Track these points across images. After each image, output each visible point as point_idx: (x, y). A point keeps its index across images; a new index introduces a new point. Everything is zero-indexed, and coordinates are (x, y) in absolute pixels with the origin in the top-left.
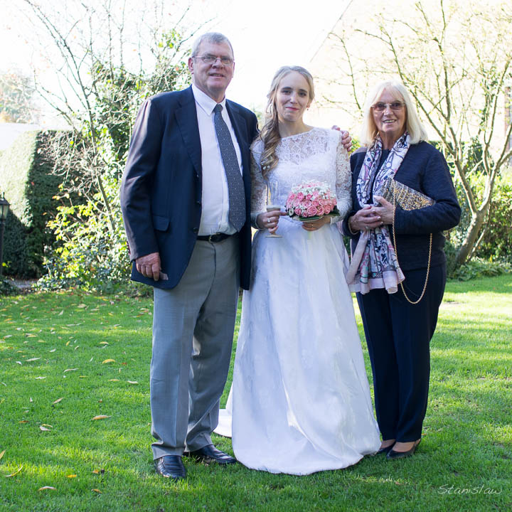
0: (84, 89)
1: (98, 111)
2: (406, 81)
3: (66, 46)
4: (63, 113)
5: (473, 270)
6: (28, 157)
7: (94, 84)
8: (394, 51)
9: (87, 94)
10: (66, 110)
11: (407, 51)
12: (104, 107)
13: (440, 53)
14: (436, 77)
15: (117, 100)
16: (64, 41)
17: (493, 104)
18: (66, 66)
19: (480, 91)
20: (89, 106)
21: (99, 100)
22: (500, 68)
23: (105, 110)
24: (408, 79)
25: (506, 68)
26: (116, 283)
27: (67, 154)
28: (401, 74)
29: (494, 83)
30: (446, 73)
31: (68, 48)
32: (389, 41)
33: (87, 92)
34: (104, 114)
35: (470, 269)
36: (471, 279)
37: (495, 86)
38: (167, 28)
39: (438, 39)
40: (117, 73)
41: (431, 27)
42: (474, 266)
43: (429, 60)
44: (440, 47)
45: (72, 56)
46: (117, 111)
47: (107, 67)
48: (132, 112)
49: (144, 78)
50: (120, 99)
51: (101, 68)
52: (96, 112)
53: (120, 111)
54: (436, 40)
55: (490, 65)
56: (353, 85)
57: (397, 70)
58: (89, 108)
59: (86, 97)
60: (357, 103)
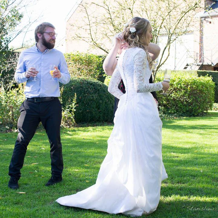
8: (110, 13)
13: (132, 15)
25: (162, 23)
28: (113, 25)
29: (155, 30)
32: (108, 9)
41: (127, 3)
44: (132, 12)
54: (130, 9)
56: (90, 30)
57: (111, 23)
60: (92, 38)
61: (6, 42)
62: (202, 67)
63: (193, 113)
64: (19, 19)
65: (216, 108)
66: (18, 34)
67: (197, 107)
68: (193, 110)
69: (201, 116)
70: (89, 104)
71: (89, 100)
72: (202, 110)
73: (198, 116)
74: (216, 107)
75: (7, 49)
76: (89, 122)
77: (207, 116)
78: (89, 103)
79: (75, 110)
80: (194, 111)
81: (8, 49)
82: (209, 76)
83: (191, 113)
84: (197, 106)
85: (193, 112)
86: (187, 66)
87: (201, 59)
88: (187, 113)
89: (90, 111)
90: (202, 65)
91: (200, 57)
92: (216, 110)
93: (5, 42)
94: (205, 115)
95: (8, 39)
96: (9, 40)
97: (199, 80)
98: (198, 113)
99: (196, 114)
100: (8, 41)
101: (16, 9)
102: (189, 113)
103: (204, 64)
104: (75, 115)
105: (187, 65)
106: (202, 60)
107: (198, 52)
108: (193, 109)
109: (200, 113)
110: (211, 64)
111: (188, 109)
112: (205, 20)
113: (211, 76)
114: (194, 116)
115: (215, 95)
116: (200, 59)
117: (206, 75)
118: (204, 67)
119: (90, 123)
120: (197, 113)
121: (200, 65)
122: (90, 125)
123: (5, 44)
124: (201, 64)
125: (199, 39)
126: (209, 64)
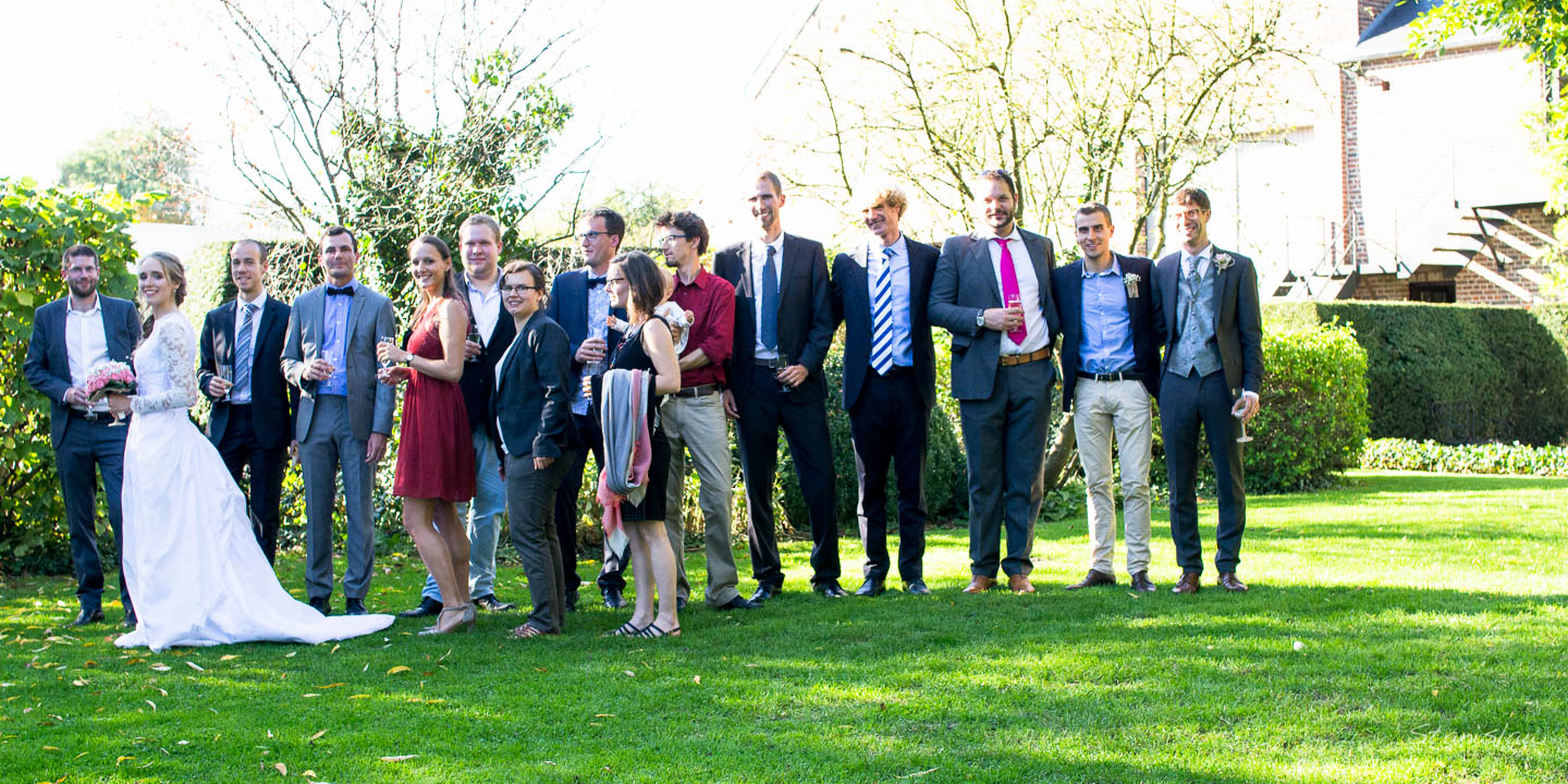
0: (325, 161)
1: (353, 206)
2: (938, 145)
3: (292, 81)
4: (286, 210)
5: (1071, 500)
6: (211, 293)
7: (346, 154)
8: (914, 88)
9: (332, 174)
10: (290, 202)
11: (939, 89)
12: (364, 198)
13: (1002, 93)
14: (995, 134)
15: (394, 186)
16: (290, 72)
17: (1103, 186)
18: (290, 121)
19: (1078, 163)
20: (336, 195)
21: (356, 184)
22: (1115, 121)
23: (368, 203)
24: (943, 142)
25: (1126, 120)
26: (391, 535)
27: (291, 287)
28: (929, 132)
29: (1106, 145)
30: (1013, 129)
31: (298, 87)
32: (906, 71)
33: (333, 169)
34: (365, 211)
35: (1065, 499)
36: (1067, 516)
37: (1106, 152)
38: (485, 47)
39: (997, 65)
40: (390, 132)
41: (984, 44)
42: (1073, 493)
43: (983, 103)
44: (1002, 81)
45: (305, 101)
46: (392, 206)
47: (370, 120)
48: (420, 206)
49: (442, 143)
50: (399, 185)
51: (358, 124)
52: (350, 206)
53: (398, 206)
54: (993, 67)
55: (1096, 113)
56: (839, 152)
57: (923, 125)
58: (337, 200)
59: (332, 178)
60: (848, 187)
61: (509, 212)
62: (1356, 284)
63: (1276, 479)
64: (559, 123)
65: (1392, 460)
66: (555, 183)
67: (1290, 453)
68: (1274, 467)
69: (1311, 488)
70: (841, 449)
71: (842, 434)
72: (1312, 463)
73: (1295, 488)
74: (1393, 456)
75: (513, 242)
76: (844, 523)
77: (1338, 489)
78: (843, 445)
79: (786, 475)
80: (1277, 470)
81: (517, 241)
82: (1341, 323)
83: (1266, 479)
84: (1293, 449)
85: (1275, 477)
86: (1288, 284)
87: (1351, 248)
88: (1252, 478)
89: (847, 478)
90: (1357, 277)
91: (1347, 242)
92: (1393, 468)
93: (502, 215)
94: (1326, 488)
95: (517, 204)
96: (520, 204)
97: (1299, 342)
98: (1298, 478)
99: (1286, 484)
100: (517, 211)
101: (545, 82)
102: (1257, 479)
103: (1362, 272)
104: (786, 495)
105: (1291, 278)
106: (1354, 253)
107: (1338, 218)
108: (1274, 460)
109: (1305, 478)
110: (1394, 270)
111: (1251, 462)
112: (1359, 73)
113: (1349, 324)
114: (1278, 489)
115: (1369, 400)
116: (1345, 247)
117: (1331, 320)
118: (1367, 283)
119: (848, 525)
120: (1290, 477)
121: (1345, 277)
122: (848, 530)
123: (504, 220)
124: (1350, 273)
125: (1341, 160)
126: (1388, 271)
